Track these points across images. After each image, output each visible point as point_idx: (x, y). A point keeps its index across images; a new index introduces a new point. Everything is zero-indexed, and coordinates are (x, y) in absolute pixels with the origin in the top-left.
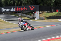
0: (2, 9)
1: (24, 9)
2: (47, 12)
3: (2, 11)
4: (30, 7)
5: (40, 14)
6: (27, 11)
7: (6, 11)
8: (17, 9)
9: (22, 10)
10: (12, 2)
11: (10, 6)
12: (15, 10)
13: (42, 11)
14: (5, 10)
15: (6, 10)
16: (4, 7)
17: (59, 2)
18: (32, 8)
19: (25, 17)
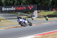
0: (3, 8)
1: (23, 8)
2: (45, 11)
3: (3, 10)
4: (29, 6)
5: (38, 12)
6: (26, 10)
7: (7, 10)
9: (21, 9)
10: (11, 2)
12: (15, 9)
13: (40, 10)
14: (5, 9)
17: (55, 2)
18: (31, 7)
19: (24, 15)
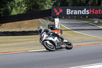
8: (93, 11)
9: (100, 13)
11: (81, 6)
15: (73, 12)
16: (71, 7)
